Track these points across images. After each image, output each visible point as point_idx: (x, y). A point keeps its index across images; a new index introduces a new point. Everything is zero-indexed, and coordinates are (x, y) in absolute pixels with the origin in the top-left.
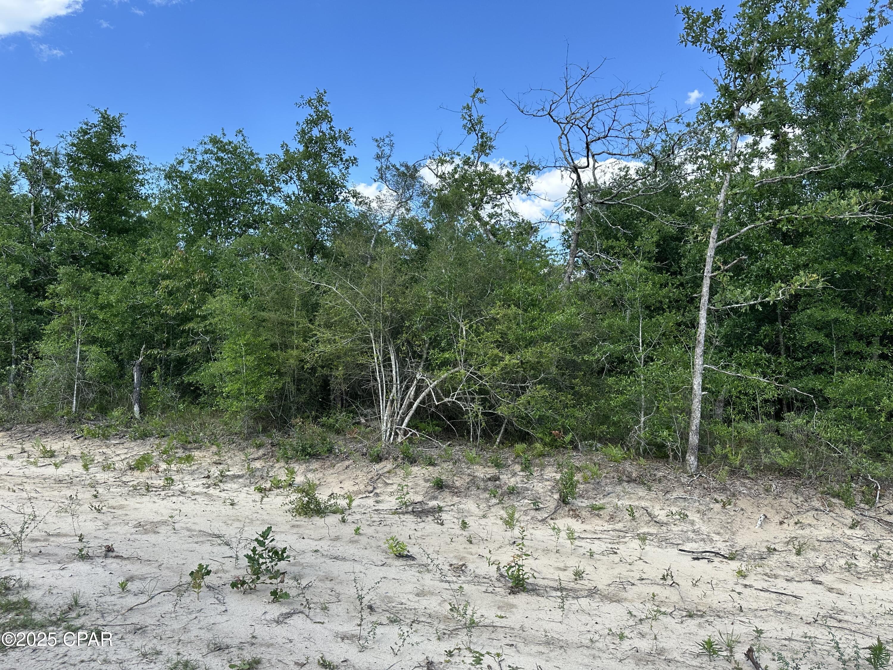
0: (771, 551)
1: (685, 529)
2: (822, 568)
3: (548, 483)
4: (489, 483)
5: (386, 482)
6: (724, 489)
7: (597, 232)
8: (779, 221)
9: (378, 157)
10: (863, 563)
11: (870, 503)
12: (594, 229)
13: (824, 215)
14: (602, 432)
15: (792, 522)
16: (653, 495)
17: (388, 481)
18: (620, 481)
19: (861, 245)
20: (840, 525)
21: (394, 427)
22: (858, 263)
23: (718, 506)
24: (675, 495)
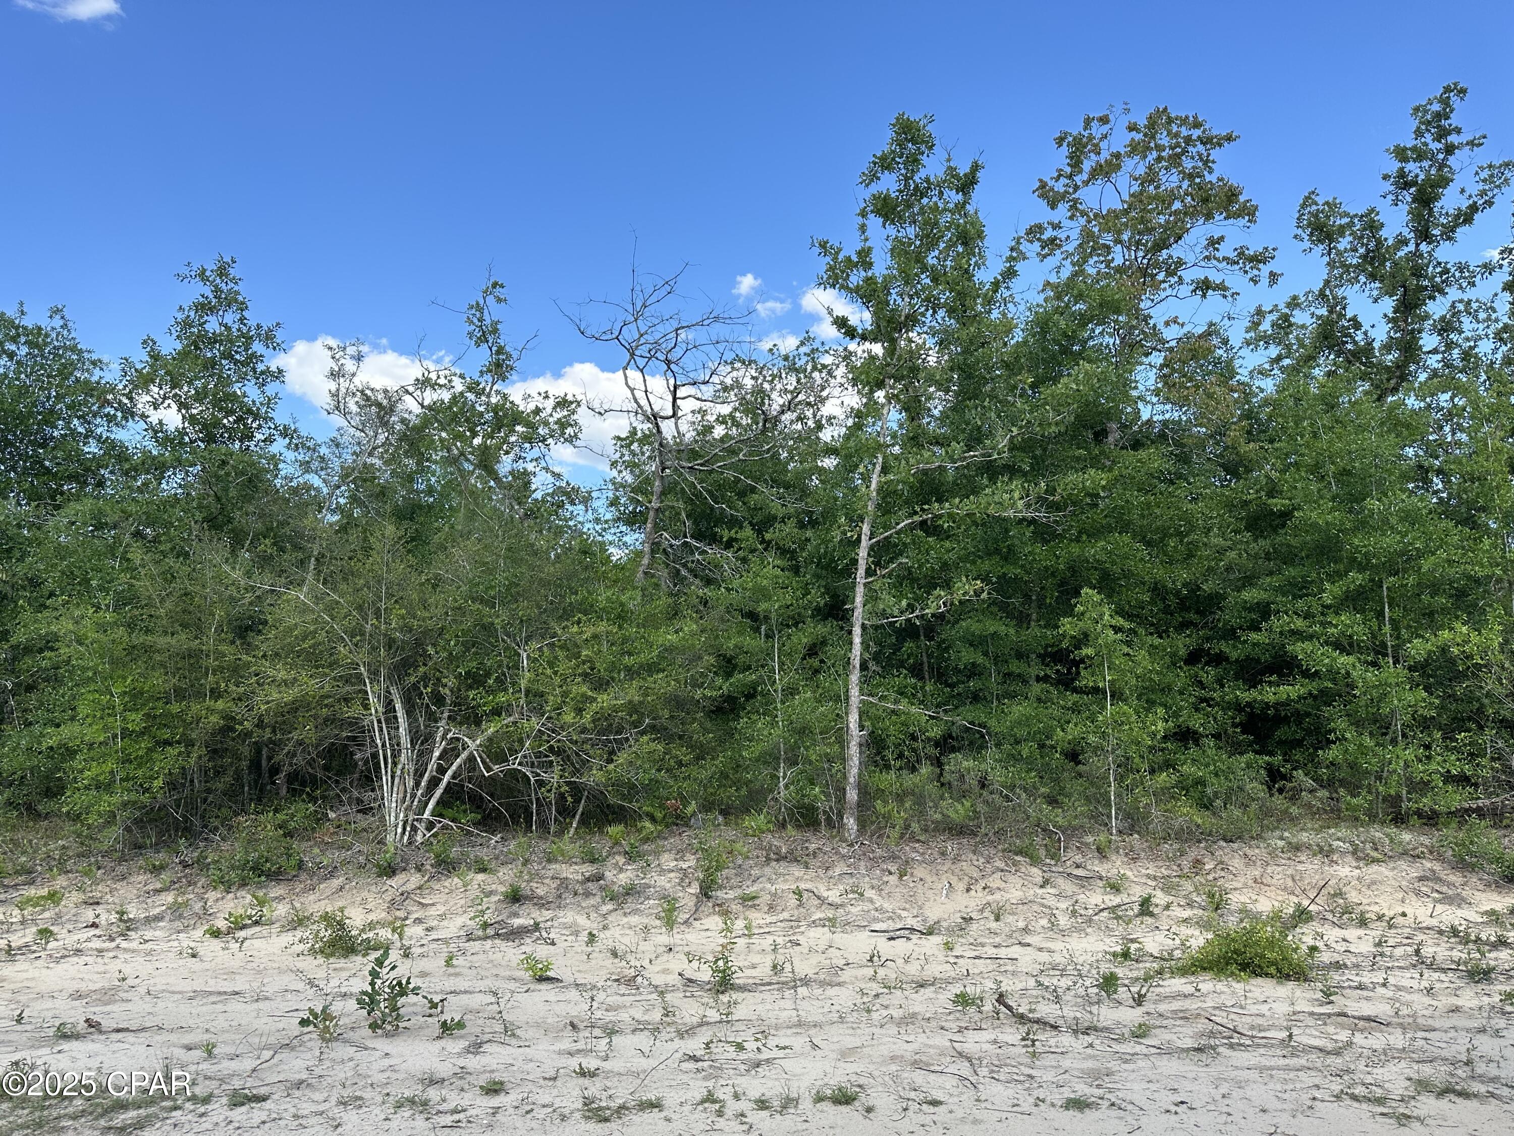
0: (968, 920)
1: (866, 908)
2: (1026, 930)
3: (672, 875)
4: (590, 884)
5: (420, 903)
6: (894, 858)
7: (685, 509)
8: (941, 516)
9: (334, 375)
10: (1064, 921)
11: (1055, 856)
12: (681, 505)
13: (989, 512)
14: (729, 797)
15: (979, 887)
16: (811, 873)
17: (423, 901)
18: (768, 859)
19: (1017, 542)
20: (1030, 885)
21: (410, 818)
22: (1015, 564)
23: (893, 879)
24: (838, 871)
